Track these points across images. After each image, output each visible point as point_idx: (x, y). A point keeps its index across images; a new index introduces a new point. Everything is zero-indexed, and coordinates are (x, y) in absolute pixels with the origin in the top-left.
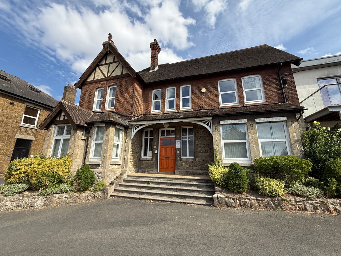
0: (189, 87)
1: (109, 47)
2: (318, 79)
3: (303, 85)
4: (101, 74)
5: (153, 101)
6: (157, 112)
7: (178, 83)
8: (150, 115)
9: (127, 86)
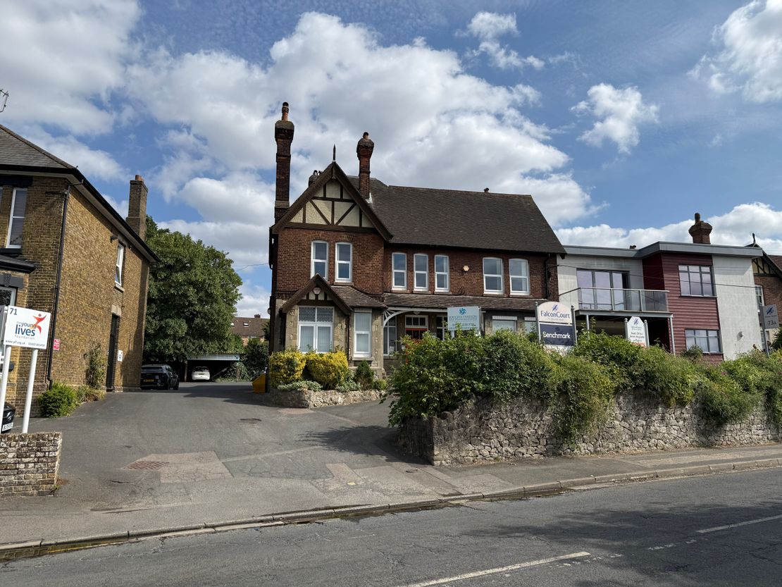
0: (445, 259)
2: (578, 269)
3: (563, 274)
4: (318, 215)
5: (394, 271)
6: (400, 289)
7: (431, 250)
8: (391, 292)
9: (370, 248)
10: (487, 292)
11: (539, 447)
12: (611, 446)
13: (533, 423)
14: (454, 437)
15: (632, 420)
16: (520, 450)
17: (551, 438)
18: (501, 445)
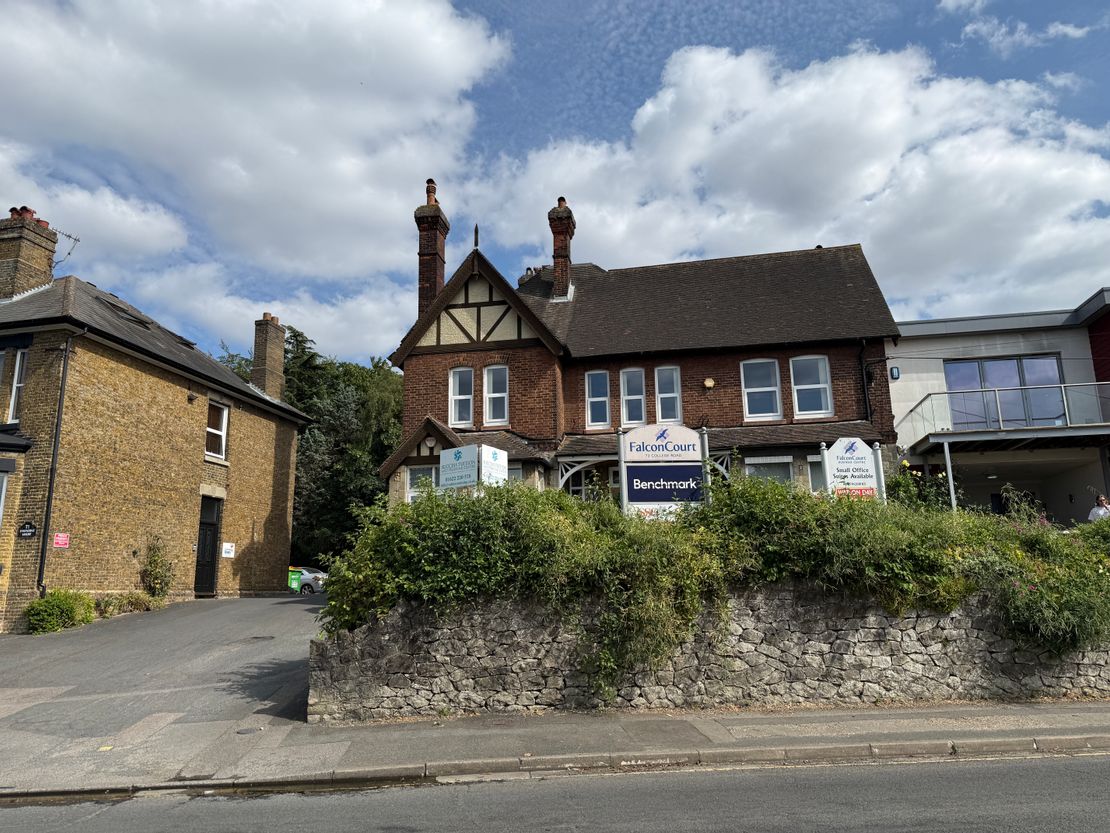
0: (674, 372)
1: (476, 263)
2: (946, 361)
3: (917, 372)
4: (458, 330)
5: (589, 400)
6: (600, 428)
7: (649, 360)
8: (584, 434)
9: (535, 369)
10: (749, 418)
11: (544, 691)
12: (729, 693)
13: (533, 649)
14: (352, 674)
15: (791, 643)
16: (499, 697)
17: (574, 675)
18: (456, 689)
